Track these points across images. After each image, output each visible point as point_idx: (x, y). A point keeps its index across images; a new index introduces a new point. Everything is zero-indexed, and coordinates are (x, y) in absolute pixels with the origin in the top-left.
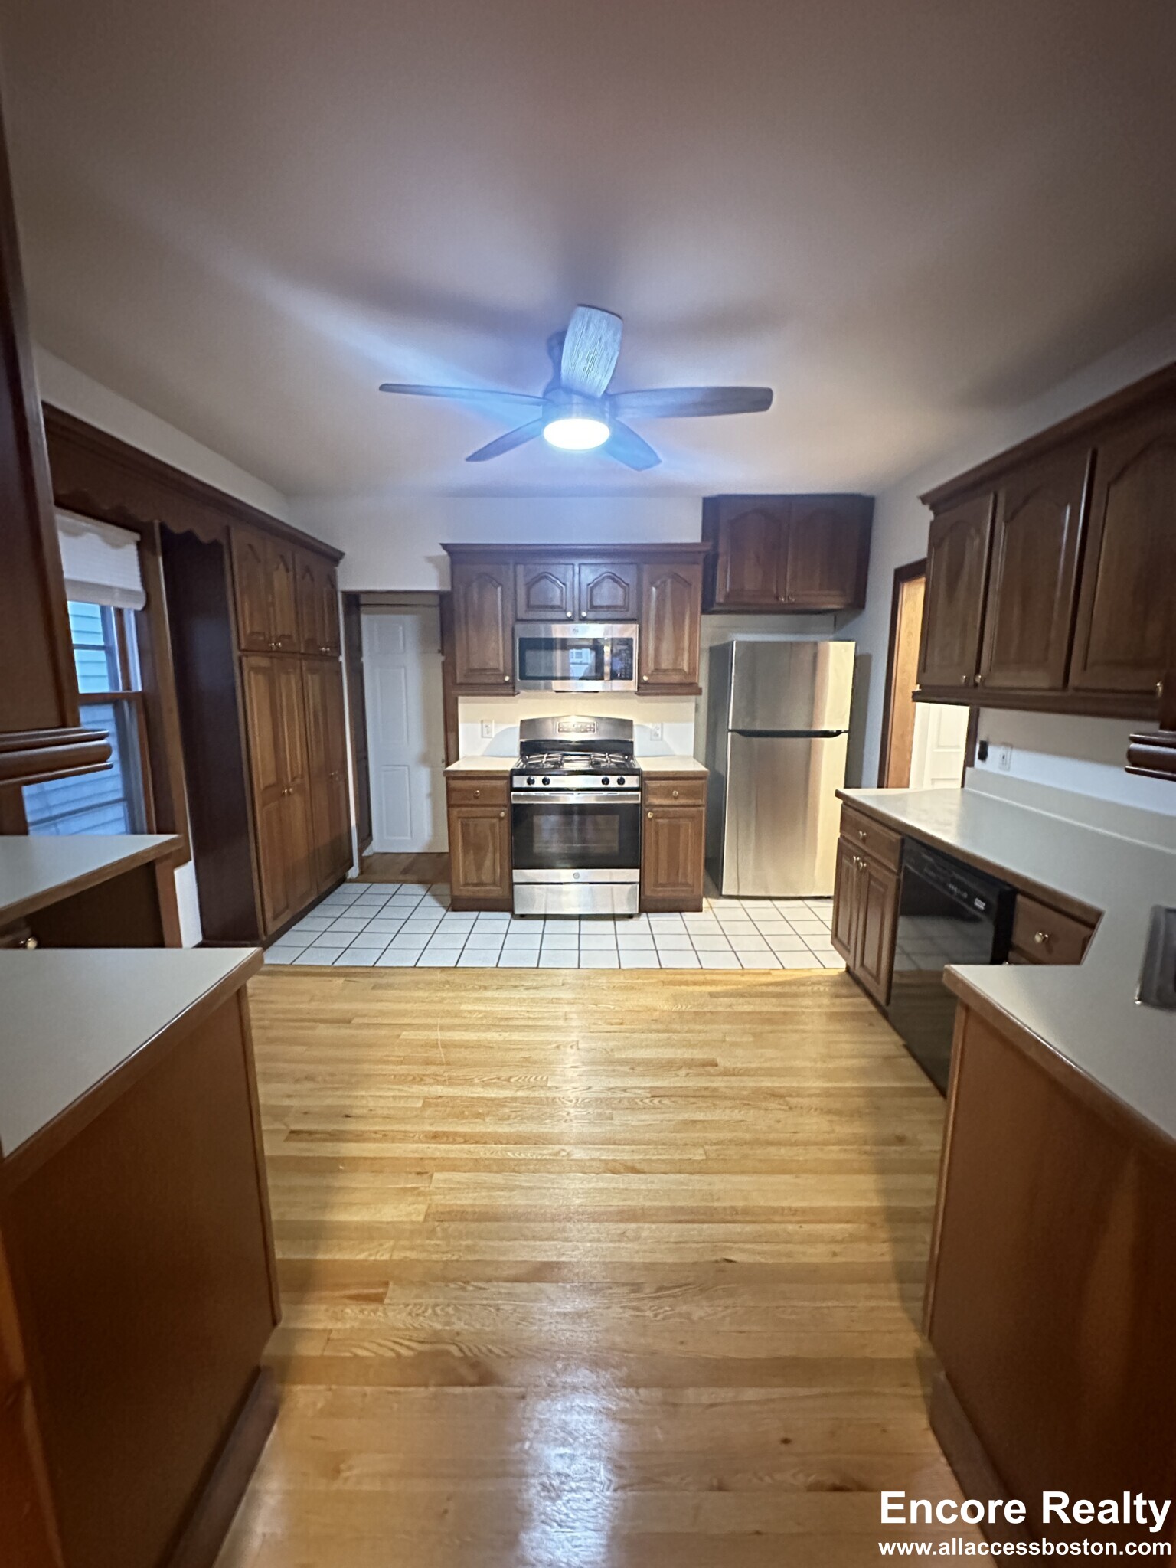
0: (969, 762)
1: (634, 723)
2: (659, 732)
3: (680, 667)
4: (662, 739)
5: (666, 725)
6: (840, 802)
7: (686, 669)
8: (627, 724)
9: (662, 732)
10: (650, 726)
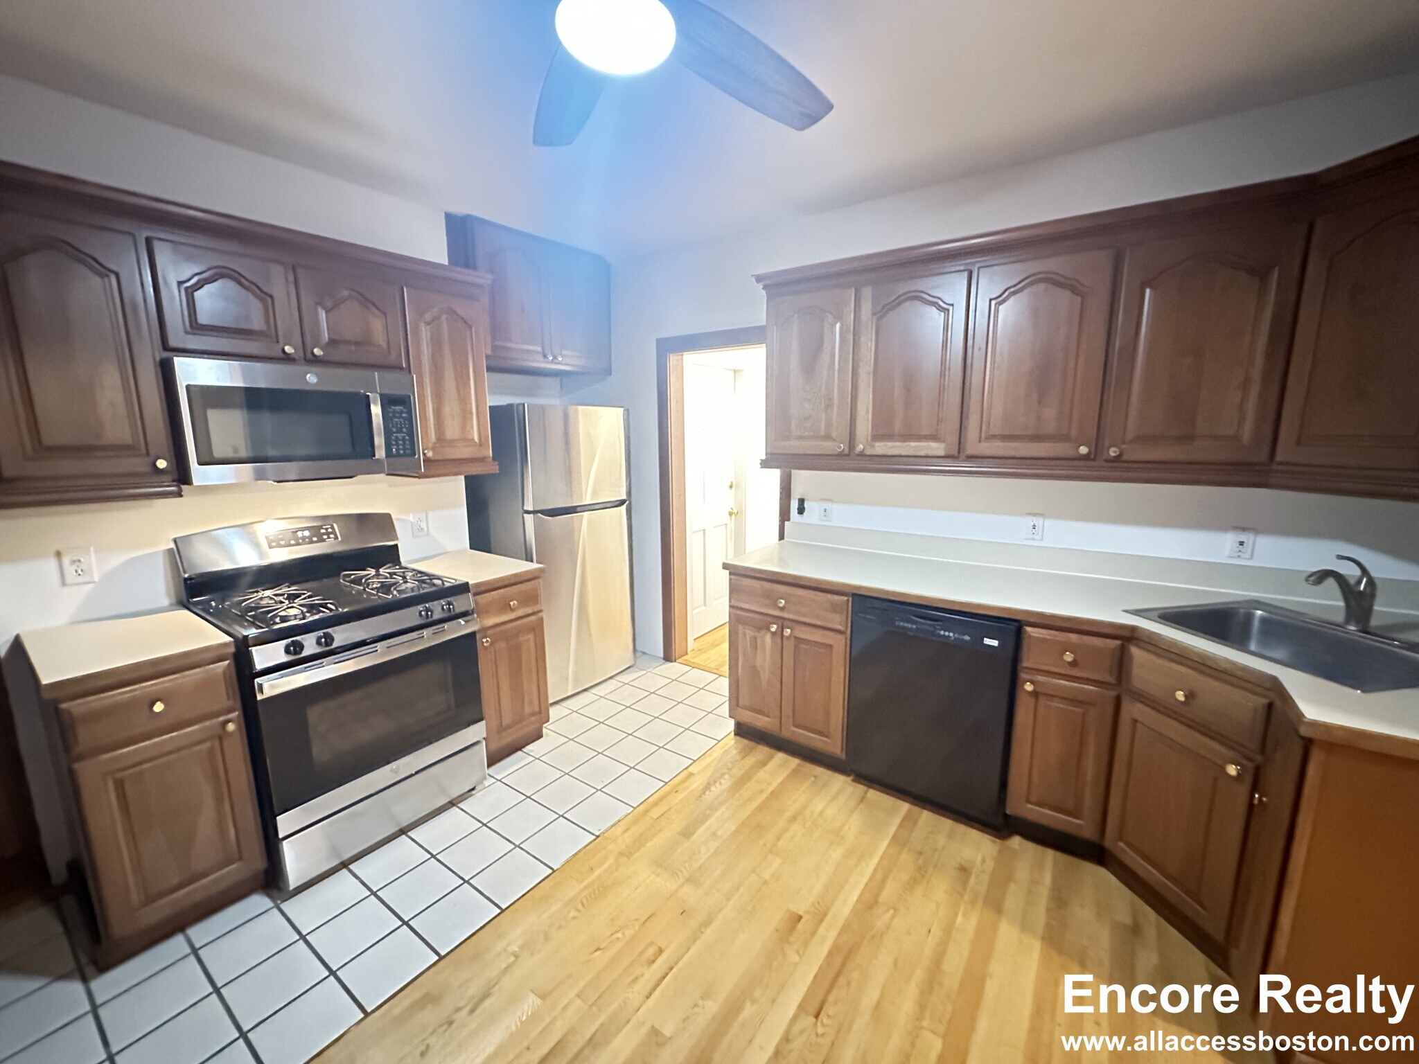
0: (785, 516)
1: (393, 517)
2: (424, 525)
3: (470, 437)
4: (428, 534)
5: (430, 514)
6: (727, 572)
7: (476, 439)
8: (383, 523)
9: (427, 524)
10: (411, 518)
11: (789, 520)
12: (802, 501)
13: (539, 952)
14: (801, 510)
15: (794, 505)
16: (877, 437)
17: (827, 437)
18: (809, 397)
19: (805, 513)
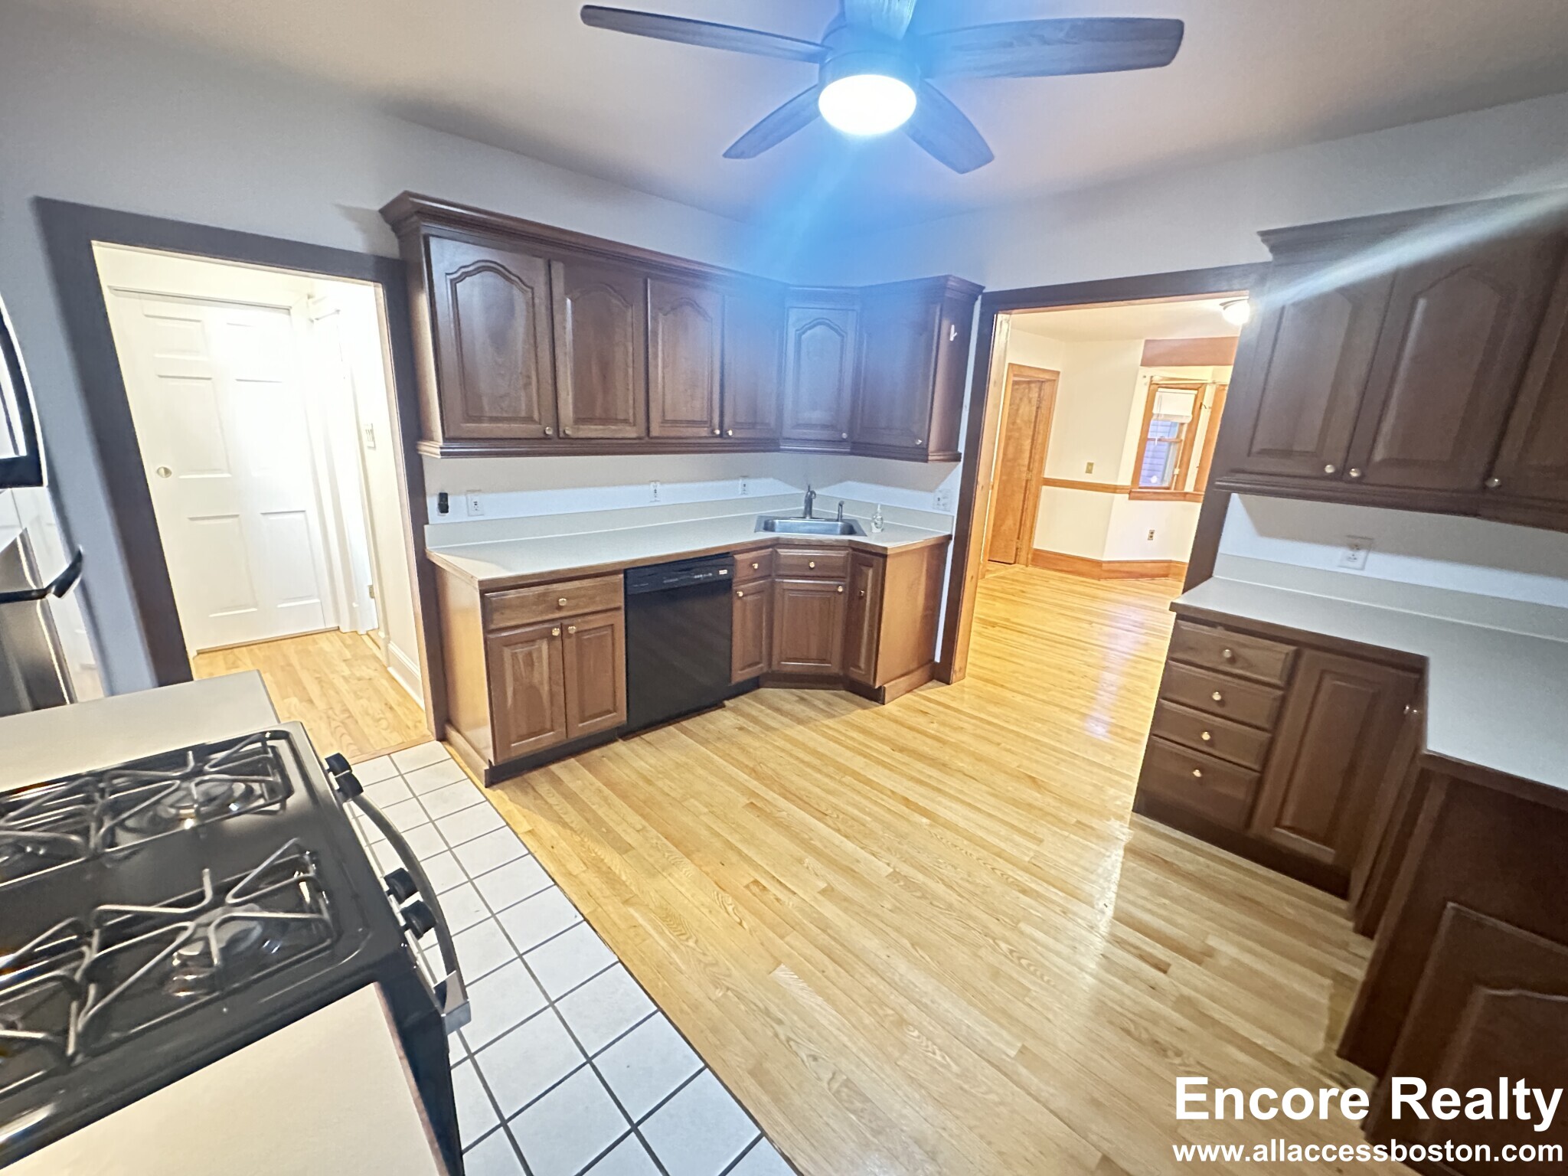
0: (420, 519)
11: (427, 523)
12: (443, 498)
13: (728, 969)
14: (444, 508)
15: (432, 503)
16: (579, 420)
17: (529, 419)
18: (502, 372)
19: (449, 510)
